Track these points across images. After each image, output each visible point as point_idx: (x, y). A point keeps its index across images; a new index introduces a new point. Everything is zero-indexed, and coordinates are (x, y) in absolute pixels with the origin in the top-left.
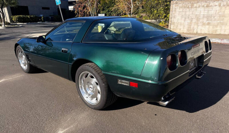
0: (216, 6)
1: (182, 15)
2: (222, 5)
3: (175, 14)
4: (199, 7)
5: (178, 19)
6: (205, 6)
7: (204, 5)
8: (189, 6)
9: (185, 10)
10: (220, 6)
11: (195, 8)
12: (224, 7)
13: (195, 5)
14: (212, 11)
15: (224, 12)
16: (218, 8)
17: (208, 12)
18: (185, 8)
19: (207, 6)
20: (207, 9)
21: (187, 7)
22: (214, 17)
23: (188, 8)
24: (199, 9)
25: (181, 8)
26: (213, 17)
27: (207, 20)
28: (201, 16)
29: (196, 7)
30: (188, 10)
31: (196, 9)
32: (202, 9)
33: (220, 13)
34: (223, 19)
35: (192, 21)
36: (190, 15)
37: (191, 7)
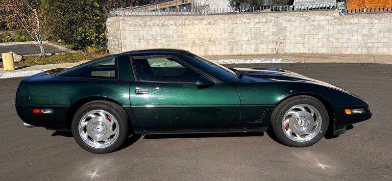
0: (172, 25)
1: (135, 36)
2: (178, 24)
3: (125, 34)
4: (154, 26)
5: (130, 40)
6: (160, 24)
8: (141, 24)
9: (136, 29)
10: (176, 25)
11: (149, 27)
12: (180, 27)
13: (148, 23)
14: (170, 31)
15: (182, 32)
16: (174, 27)
17: (165, 32)
18: (136, 26)
19: (163, 25)
20: (163, 28)
22: (173, 37)
23: (140, 26)
24: (154, 29)
25: (132, 26)
26: (171, 38)
27: (166, 42)
28: (159, 37)
29: (150, 26)
30: (140, 29)
31: (151, 28)
32: (158, 28)
33: (178, 33)
34: (183, 40)
35: (148, 43)
36: (145, 36)
37: (144, 26)
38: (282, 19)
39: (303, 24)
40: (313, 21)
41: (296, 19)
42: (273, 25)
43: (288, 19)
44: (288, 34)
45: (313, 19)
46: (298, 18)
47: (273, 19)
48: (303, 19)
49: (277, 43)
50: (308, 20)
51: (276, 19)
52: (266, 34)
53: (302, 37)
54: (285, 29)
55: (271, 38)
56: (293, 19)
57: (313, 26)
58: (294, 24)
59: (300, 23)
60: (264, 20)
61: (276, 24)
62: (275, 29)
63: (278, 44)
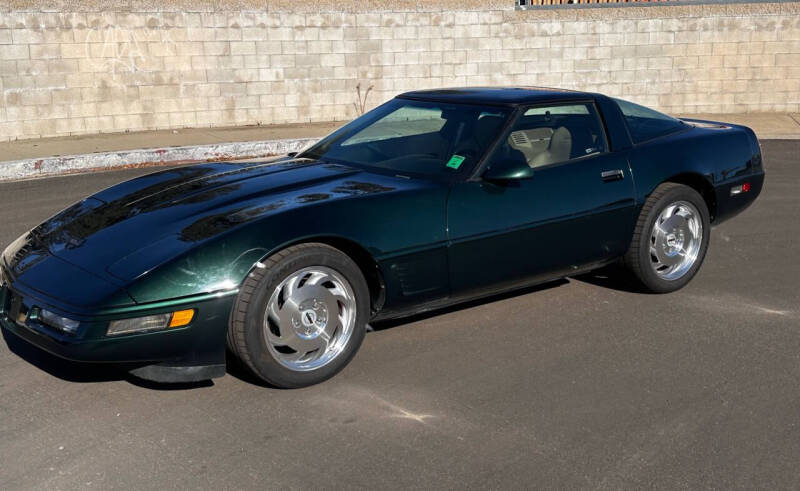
0: (21, 27)
2: (43, 26)
10: (36, 28)
12: (52, 34)
14: (15, 49)
15: (59, 51)
22: (28, 70)
26: (24, 73)
27: (5, 85)
33: (46, 57)
34: (64, 80)
38: (368, 19)
39: (424, 35)
40: (450, 26)
41: (406, 19)
42: (345, 36)
43: (386, 17)
44: (387, 63)
45: (450, 20)
46: (410, 17)
47: (343, 16)
48: (424, 21)
49: (358, 88)
50: (436, 23)
51: (353, 17)
52: (327, 62)
53: (425, 73)
54: (377, 47)
55: (341, 73)
56: (398, 19)
57: (449, 41)
58: (401, 33)
59: (417, 33)
60: (319, 20)
61: (355, 33)
62: (350, 48)
63: (363, 93)
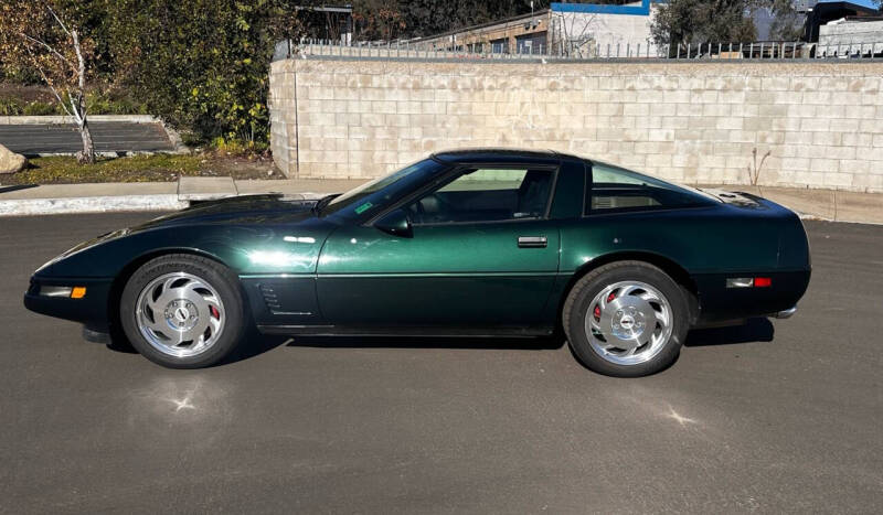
0: (442, 87)
1: (336, 113)
2: (460, 87)
3: (309, 110)
4: (391, 88)
5: (323, 126)
6: (411, 86)
7: (404, 84)
8: (354, 83)
9: (341, 94)
10: (454, 89)
11: (377, 92)
12: (467, 94)
13: (376, 81)
14: (435, 106)
15: (470, 108)
16: (450, 96)
17: (422, 107)
18: (340, 88)
19: (417, 87)
20: (416, 96)
21: (349, 84)
22: (444, 123)
23: (354, 88)
24: (392, 96)
25: (329, 88)
26: (439, 125)
27: (424, 134)
28: (404, 121)
29: (380, 88)
30: (352, 95)
31: (384, 96)
32: (401, 96)
33: (459, 113)
34: (472, 132)
35: (374, 135)
36: (365, 116)
37: (365, 88)
38: (774, 83)
39: (840, 100)
40: (873, 92)
41: (819, 85)
42: (747, 100)
43: (795, 82)
44: (791, 127)
45: (874, 86)
46: (825, 81)
47: (747, 80)
48: (842, 86)
49: (755, 152)
50: (856, 89)
51: (758, 81)
52: (723, 125)
53: (835, 141)
54: (782, 112)
55: (736, 137)
56: (810, 83)
57: (871, 109)
58: (811, 98)
59: (830, 98)
60: (719, 83)
61: (758, 96)
62: (751, 111)
63: (759, 157)
